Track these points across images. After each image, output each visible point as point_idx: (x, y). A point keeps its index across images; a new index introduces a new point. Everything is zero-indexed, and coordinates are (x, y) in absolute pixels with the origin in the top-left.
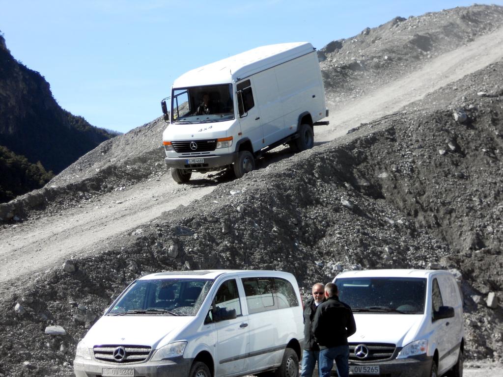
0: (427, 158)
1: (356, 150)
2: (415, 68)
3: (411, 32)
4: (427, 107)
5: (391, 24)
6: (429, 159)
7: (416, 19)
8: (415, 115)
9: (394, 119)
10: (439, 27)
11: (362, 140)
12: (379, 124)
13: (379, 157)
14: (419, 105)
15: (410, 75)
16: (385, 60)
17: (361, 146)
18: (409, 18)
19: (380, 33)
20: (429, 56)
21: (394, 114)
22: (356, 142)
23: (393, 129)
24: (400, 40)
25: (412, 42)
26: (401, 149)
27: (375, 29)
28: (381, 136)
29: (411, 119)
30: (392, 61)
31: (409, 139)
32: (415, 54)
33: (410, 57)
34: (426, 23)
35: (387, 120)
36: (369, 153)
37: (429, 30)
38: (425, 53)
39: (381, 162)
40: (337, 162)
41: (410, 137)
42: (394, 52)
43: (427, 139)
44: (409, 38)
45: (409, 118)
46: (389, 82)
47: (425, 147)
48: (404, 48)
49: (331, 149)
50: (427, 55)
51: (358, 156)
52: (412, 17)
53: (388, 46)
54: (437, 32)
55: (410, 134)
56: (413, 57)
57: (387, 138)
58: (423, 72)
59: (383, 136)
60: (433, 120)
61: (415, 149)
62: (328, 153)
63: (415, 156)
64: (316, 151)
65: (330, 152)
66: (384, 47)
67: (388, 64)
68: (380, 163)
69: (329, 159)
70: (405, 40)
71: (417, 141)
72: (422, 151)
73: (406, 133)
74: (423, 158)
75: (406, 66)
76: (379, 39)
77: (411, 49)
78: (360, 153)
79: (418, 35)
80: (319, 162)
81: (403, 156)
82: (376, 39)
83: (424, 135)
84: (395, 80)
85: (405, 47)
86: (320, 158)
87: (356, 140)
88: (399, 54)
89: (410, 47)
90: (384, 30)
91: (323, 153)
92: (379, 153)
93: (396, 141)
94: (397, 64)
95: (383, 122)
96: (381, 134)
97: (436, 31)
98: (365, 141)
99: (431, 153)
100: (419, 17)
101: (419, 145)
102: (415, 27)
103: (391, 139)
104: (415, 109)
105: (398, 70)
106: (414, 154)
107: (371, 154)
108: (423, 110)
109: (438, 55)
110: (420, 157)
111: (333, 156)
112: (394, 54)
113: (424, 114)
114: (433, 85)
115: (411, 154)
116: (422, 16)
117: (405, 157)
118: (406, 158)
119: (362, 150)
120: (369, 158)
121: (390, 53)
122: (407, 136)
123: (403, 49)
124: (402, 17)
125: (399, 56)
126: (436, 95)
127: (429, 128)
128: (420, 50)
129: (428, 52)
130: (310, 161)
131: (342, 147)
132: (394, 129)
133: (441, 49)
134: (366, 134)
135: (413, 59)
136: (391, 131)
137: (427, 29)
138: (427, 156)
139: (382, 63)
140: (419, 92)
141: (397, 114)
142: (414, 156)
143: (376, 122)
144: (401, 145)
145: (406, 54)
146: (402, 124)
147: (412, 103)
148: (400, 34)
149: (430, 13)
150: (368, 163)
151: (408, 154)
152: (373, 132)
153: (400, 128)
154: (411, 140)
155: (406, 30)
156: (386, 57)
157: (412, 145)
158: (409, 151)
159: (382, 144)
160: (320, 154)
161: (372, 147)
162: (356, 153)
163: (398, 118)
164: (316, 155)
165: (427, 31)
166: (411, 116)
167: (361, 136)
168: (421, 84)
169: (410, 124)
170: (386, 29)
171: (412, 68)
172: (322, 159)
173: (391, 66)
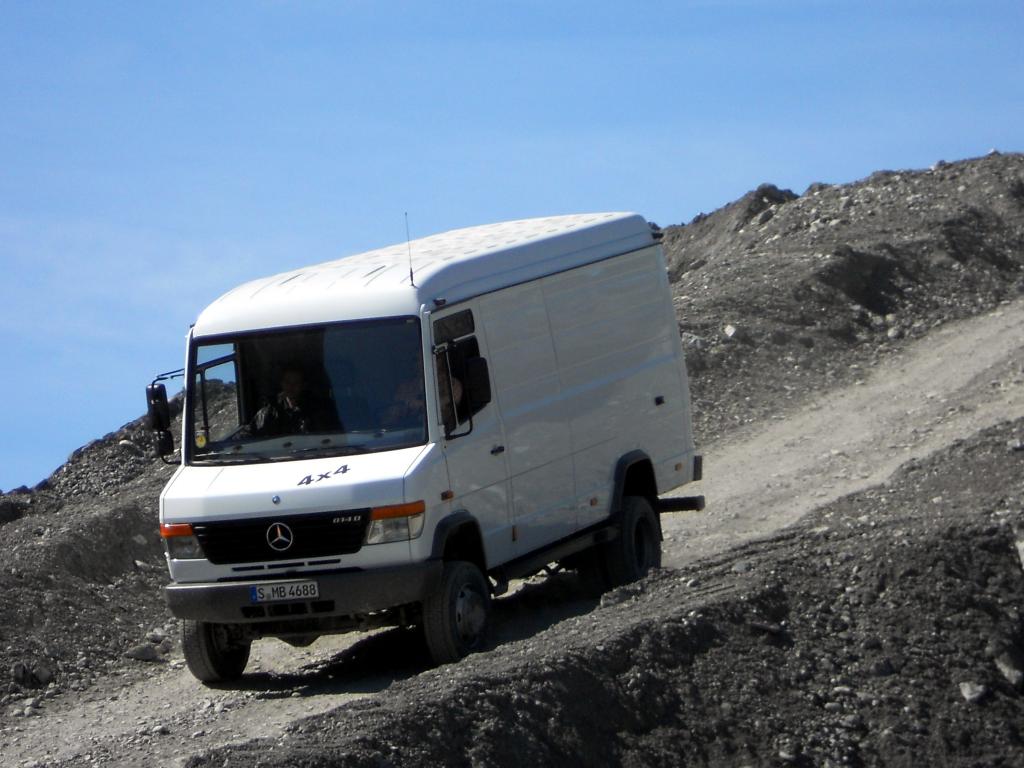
0: (912, 712)
1: (633, 675)
2: (839, 374)
3: (821, 239)
4: (907, 512)
5: (740, 212)
6: (919, 718)
7: (836, 194)
8: (861, 541)
9: (783, 554)
10: (930, 227)
11: (658, 635)
12: (722, 574)
13: (725, 705)
14: (876, 503)
15: (822, 401)
16: (724, 342)
17: (654, 659)
18: (811, 190)
19: (698, 244)
20: (891, 333)
21: (778, 539)
22: (637, 644)
23: (776, 594)
24: (782, 266)
25: (828, 276)
26: (808, 677)
27: (676, 231)
28: (733, 620)
29: (848, 559)
30: (753, 345)
31: (842, 635)
32: (839, 321)
33: (821, 332)
34: (878, 209)
35: (753, 559)
36: (687, 688)
37: (891, 232)
38: (878, 320)
39: (734, 724)
40: (560, 719)
41: (845, 627)
42: (758, 311)
43: (912, 638)
44: (815, 261)
45: (842, 555)
46: (742, 423)
47: (904, 671)
48: (798, 298)
49: (536, 667)
50: (886, 327)
51: (642, 698)
52: (822, 187)
53: (735, 289)
54: (922, 243)
55: (846, 619)
56: (834, 334)
57: (757, 631)
58: (874, 389)
59: (740, 620)
60: (934, 565)
61: (867, 675)
62: (525, 681)
63: (868, 702)
64: (479, 672)
65: (534, 678)
66: (719, 293)
67: (739, 355)
68: (730, 729)
69: (530, 707)
70: (800, 269)
71: (875, 646)
72: (894, 684)
73: (828, 611)
74: (896, 714)
75: (806, 366)
76: (696, 267)
77: (822, 301)
78: (649, 685)
79: (850, 250)
80: (490, 714)
81: (820, 702)
82: (682, 266)
83: (900, 621)
84: (766, 416)
85: (802, 293)
86: (492, 699)
87: (636, 634)
88: (778, 320)
89: (819, 295)
90: (710, 236)
91: (507, 682)
92: (724, 687)
93: (791, 644)
94: (771, 359)
95: (738, 566)
96: (732, 612)
97: (918, 238)
98: (672, 641)
99: (927, 695)
100: (850, 189)
101: (880, 659)
102: (834, 222)
103: (772, 633)
104: (863, 518)
105: (777, 380)
106: (861, 695)
107: (695, 692)
108: (895, 524)
109: (928, 328)
110: (887, 708)
111: (544, 696)
112: (759, 321)
113: (899, 539)
114: (916, 439)
115: (852, 695)
116: (858, 185)
117: (828, 705)
118: (832, 711)
119: (659, 675)
120: (688, 704)
121: (744, 313)
122: (834, 625)
123: (793, 302)
124: (781, 187)
125: (779, 327)
126: (943, 469)
127: (918, 597)
128: (857, 307)
129: (890, 317)
130: (453, 711)
131: (580, 659)
132: (784, 597)
133: (937, 306)
134: (673, 611)
135: (831, 340)
136: (773, 603)
137: (884, 232)
138: (913, 705)
139: (714, 351)
140: (860, 465)
141: (794, 536)
142: (863, 704)
143: (710, 566)
144: (811, 658)
145: (805, 321)
146: (814, 575)
147: (850, 498)
148: (778, 248)
149: (888, 174)
150: (681, 725)
151: (837, 694)
152: (701, 603)
153: (808, 594)
154: (850, 642)
155: (800, 232)
156: (730, 331)
157: (853, 658)
158: (844, 682)
159: (736, 652)
160: (494, 683)
161: (699, 663)
162: (635, 686)
163: (796, 552)
164: (477, 688)
165: (881, 239)
166: (847, 548)
167: (656, 617)
168: (868, 435)
169: (845, 577)
170: (719, 234)
171: (829, 373)
172: (503, 705)
173: (749, 366)
